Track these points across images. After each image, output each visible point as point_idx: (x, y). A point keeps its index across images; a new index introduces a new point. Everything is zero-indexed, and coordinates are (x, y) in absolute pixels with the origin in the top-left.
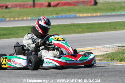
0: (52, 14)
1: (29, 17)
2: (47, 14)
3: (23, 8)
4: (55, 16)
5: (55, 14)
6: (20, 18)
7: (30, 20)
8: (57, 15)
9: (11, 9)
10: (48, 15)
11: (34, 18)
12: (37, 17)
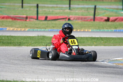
0: (111, 28)
1: (90, 29)
2: (107, 27)
3: (84, 21)
4: (113, 30)
5: (114, 28)
6: (81, 29)
7: (91, 32)
8: (115, 29)
9: (73, 21)
10: (107, 29)
11: (94, 30)
12: (98, 29)
